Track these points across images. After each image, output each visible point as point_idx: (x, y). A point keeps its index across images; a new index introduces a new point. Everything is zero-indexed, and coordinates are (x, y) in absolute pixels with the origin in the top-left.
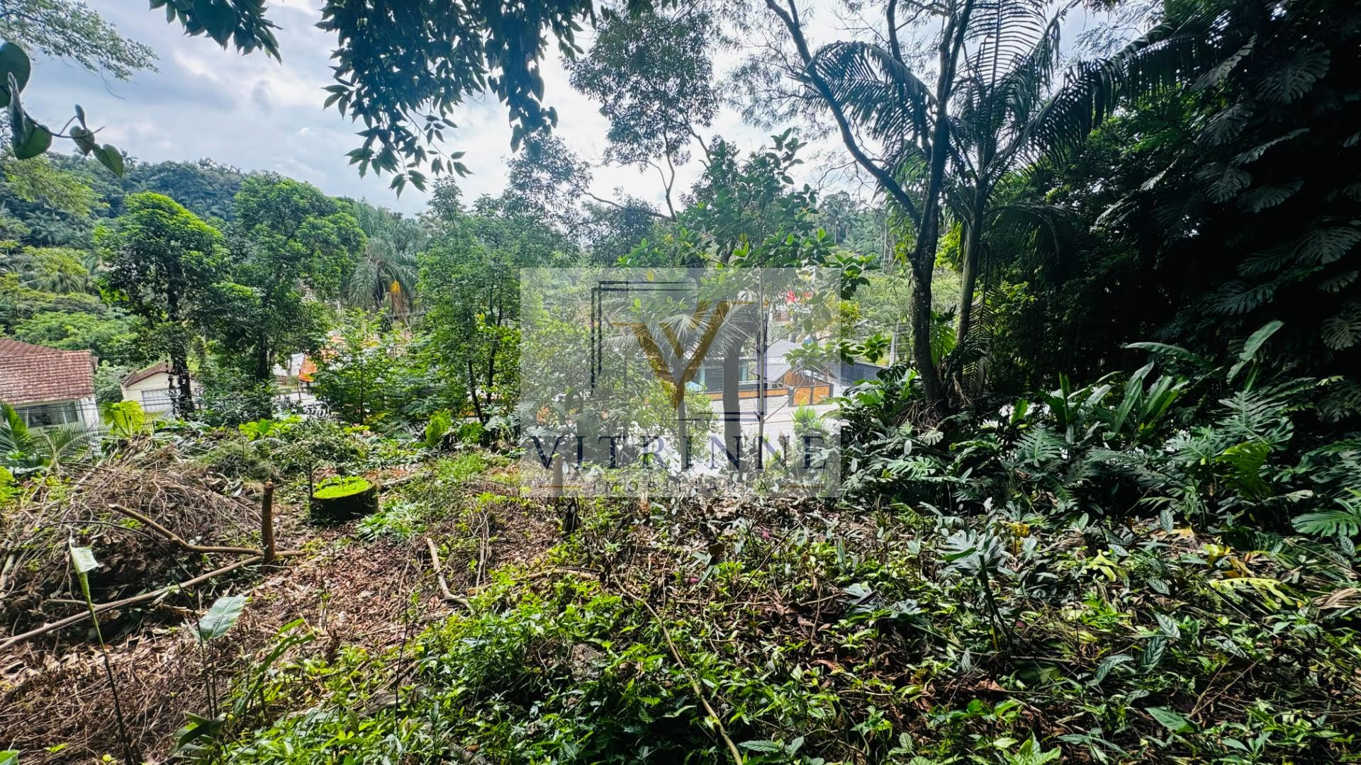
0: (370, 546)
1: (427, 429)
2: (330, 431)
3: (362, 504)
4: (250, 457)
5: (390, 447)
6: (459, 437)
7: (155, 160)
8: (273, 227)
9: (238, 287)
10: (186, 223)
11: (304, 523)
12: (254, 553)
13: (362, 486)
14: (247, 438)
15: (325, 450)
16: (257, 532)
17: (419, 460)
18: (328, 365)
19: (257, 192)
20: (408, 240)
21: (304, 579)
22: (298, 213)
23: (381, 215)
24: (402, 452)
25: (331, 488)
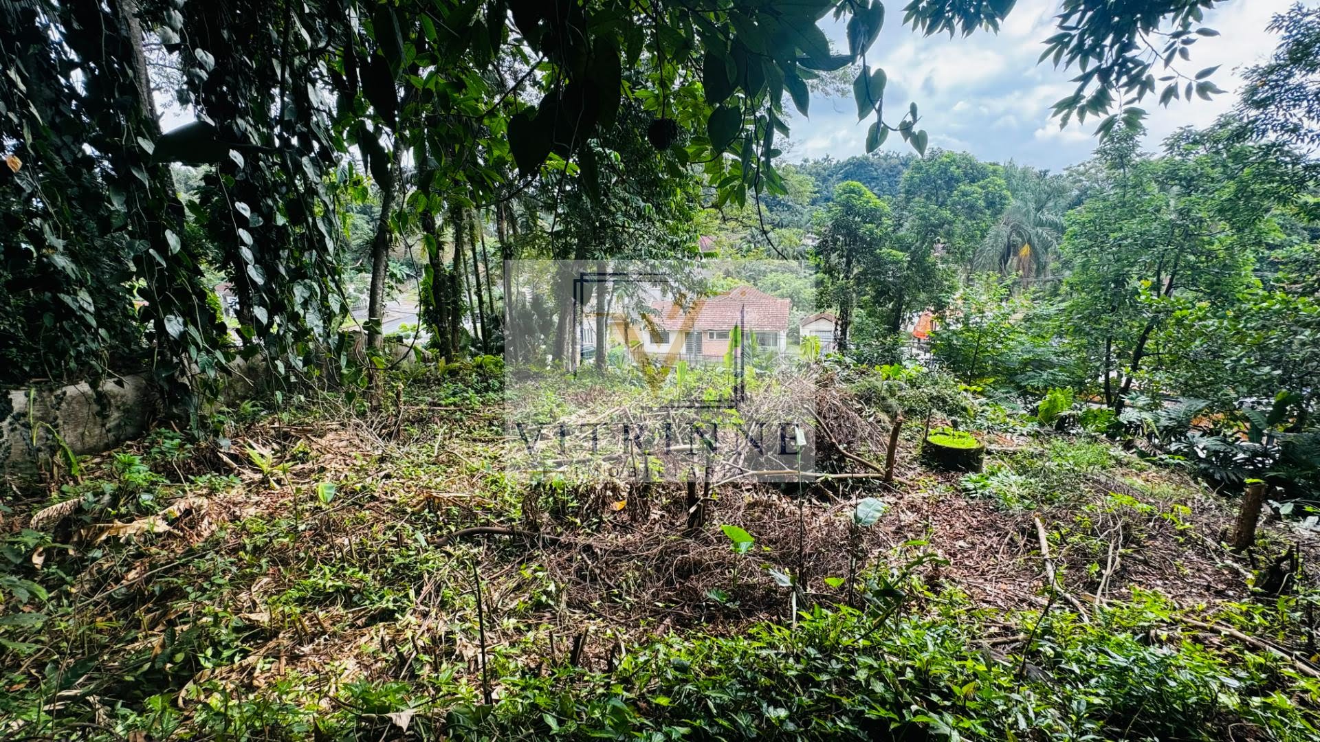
0: (971, 502)
1: (1041, 404)
2: (947, 385)
3: (967, 461)
4: (883, 393)
5: (999, 413)
6: (1083, 421)
7: (843, 158)
8: (928, 198)
9: (894, 252)
10: (868, 202)
11: (915, 459)
12: (878, 471)
13: (969, 443)
14: (880, 377)
15: (939, 401)
16: (883, 454)
17: (1029, 434)
18: (949, 325)
19: (921, 168)
20: (1048, 199)
21: (913, 507)
22: (951, 182)
23: (1025, 175)
24: (1011, 422)
25: (943, 437)
